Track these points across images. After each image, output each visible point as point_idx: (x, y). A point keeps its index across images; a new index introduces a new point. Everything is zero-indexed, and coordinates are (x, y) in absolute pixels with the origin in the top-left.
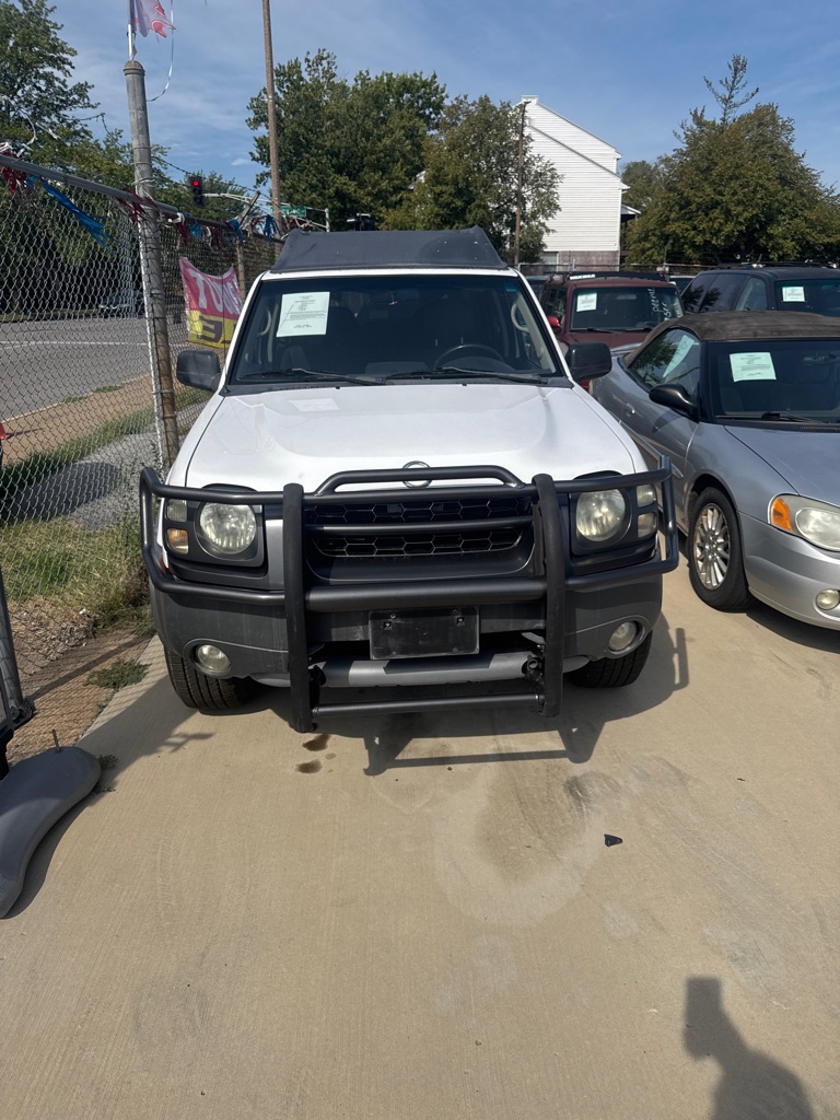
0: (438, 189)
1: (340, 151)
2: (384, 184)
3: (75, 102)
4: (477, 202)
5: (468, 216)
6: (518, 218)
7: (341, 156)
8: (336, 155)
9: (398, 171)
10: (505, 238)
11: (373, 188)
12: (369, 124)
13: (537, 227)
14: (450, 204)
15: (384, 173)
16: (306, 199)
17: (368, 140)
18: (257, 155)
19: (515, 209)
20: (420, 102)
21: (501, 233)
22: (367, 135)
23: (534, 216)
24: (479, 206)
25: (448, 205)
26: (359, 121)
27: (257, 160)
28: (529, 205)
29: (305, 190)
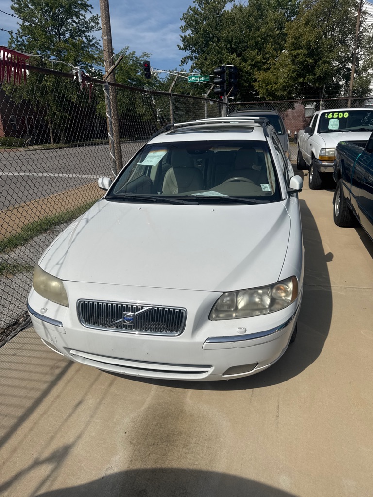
0: (295, 53)
1: (232, 39)
2: (259, 58)
3: (93, 27)
4: (324, 59)
5: (316, 70)
6: (352, 72)
7: (233, 43)
8: (230, 42)
9: (269, 48)
10: (341, 86)
11: (252, 61)
12: (252, 20)
13: (366, 77)
14: (304, 62)
15: (260, 50)
16: (209, 70)
17: (250, 30)
18: (182, 46)
19: (350, 66)
20: (288, 12)
21: (338, 83)
22: (249, 27)
23: (365, 69)
24: (325, 62)
25: (302, 63)
26: (246, 19)
27: (182, 49)
28: (361, 62)
29: (209, 65)
